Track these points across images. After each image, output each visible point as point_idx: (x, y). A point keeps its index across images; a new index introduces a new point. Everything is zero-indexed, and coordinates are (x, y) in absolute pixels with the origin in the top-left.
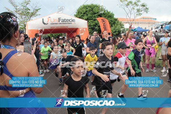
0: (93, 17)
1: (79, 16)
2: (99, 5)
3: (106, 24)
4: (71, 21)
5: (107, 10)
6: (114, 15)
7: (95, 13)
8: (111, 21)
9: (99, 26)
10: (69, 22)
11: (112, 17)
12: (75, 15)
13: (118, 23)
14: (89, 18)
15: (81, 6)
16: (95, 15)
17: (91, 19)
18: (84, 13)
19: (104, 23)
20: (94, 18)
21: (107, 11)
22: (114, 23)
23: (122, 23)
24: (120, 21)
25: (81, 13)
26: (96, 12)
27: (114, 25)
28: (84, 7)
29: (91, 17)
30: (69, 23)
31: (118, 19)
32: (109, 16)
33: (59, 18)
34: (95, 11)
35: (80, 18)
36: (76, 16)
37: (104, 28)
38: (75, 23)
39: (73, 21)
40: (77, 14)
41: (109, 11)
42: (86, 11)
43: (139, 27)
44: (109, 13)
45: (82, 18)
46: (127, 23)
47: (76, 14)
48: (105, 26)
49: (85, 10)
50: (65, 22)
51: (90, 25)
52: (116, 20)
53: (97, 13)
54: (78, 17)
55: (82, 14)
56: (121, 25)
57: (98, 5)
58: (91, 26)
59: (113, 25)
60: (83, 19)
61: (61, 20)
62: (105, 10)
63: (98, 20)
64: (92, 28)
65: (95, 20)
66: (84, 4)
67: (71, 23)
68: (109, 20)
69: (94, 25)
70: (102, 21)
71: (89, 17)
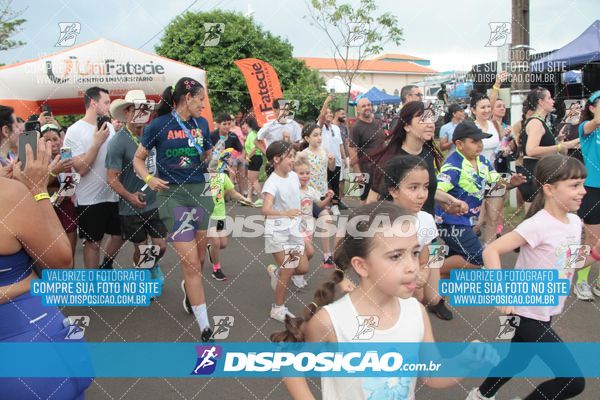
0: (220, 57)
1: (173, 51)
2: (241, 13)
3: (266, 79)
4: (149, 69)
5: (269, 33)
6: (292, 48)
7: (229, 43)
8: (285, 69)
9: (243, 88)
10: (144, 75)
11: (285, 55)
12: (158, 50)
13: (305, 75)
14: (208, 61)
15: (178, 18)
16: (230, 49)
17: (216, 63)
18: (191, 43)
19: (261, 76)
20: (225, 61)
21: (269, 37)
22: (294, 77)
23: (320, 76)
24: (312, 68)
25: (181, 42)
26: (232, 39)
27: (295, 83)
28: (189, 22)
29: (216, 57)
30: (145, 79)
31: (307, 64)
32: (277, 52)
33: (107, 61)
34: (229, 34)
35: (176, 59)
36: (162, 52)
37: (261, 93)
38: (164, 79)
39: (156, 69)
40: (166, 46)
41: (274, 35)
42: (199, 37)
43: (374, 89)
44: (274, 41)
45: (182, 60)
46: (334, 74)
47: (160, 44)
48: (263, 88)
49: (191, 31)
50: (129, 76)
51: (211, 83)
52: (300, 65)
53: (235, 42)
54: (168, 57)
55: (185, 46)
56: (315, 83)
57: (236, 14)
58: (215, 88)
59: (292, 84)
60: (187, 62)
61: (113, 67)
62: (262, 32)
63: (241, 67)
64: (219, 93)
65: (228, 66)
66: (190, 11)
67: (151, 79)
68: (277, 66)
69: (227, 84)
70: (255, 72)
71: (207, 56)
